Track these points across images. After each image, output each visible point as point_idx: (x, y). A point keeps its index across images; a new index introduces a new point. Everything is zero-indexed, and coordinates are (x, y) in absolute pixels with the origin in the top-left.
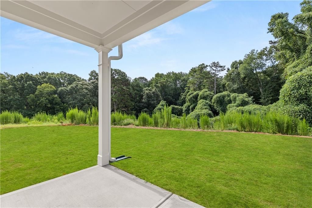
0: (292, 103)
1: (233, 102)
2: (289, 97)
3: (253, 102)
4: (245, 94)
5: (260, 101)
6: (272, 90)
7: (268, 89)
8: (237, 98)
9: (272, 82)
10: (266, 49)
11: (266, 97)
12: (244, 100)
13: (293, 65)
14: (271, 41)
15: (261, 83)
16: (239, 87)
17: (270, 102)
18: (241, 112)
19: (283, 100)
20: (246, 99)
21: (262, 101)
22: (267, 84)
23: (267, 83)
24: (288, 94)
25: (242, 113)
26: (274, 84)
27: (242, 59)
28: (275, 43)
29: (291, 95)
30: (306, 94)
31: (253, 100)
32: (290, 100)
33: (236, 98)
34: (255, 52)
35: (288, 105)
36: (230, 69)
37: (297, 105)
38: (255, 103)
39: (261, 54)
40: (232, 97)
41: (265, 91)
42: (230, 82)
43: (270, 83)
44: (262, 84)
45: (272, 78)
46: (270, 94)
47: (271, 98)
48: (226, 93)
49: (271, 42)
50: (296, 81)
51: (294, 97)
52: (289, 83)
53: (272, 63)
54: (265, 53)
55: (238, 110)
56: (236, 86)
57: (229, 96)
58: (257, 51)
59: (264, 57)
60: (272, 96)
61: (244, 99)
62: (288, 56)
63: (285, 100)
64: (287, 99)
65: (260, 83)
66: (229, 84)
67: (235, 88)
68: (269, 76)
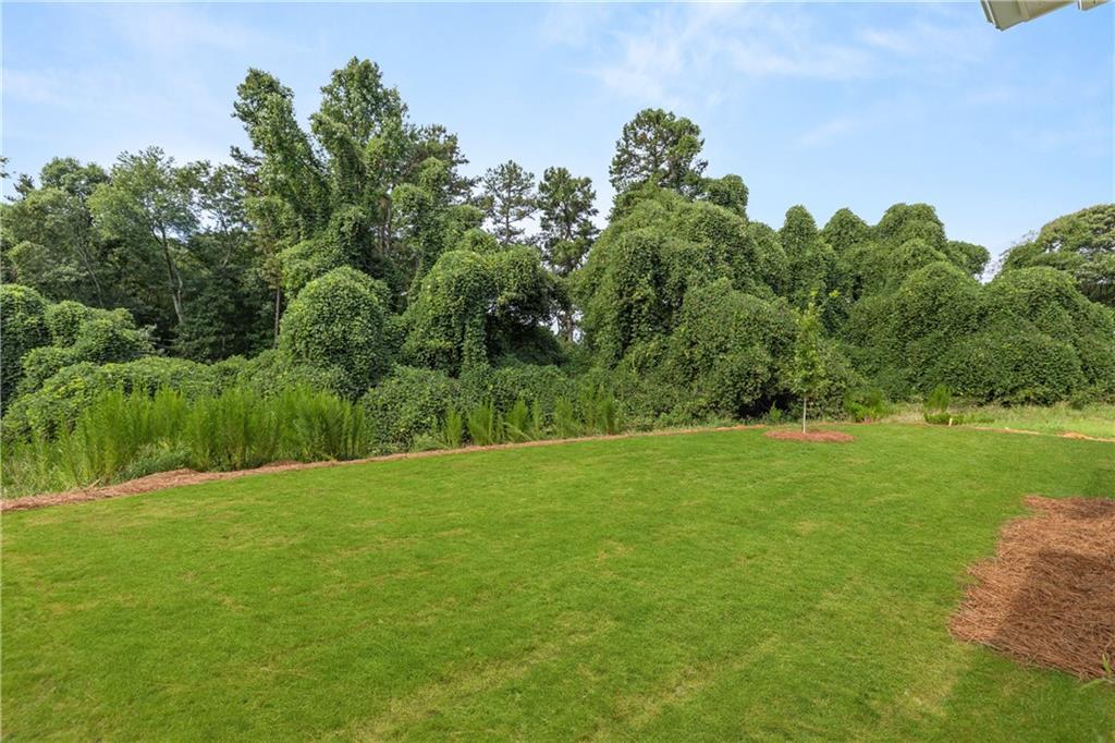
0: (312, 359)
1: (58, 340)
2: (307, 343)
3: (157, 348)
4: (120, 313)
5: (172, 347)
6: (216, 312)
7: (204, 308)
8: (84, 326)
9: (218, 285)
10: (205, 166)
11: (197, 333)
12: (117, 338)
13: (299, 251)
14: (237, 150)
15: (181, 283)
16: (87, 277)
17: (208, 351)
18: (122, 387)
19: (290, 351)
20: (129, 334)
21: (180, 345)
22: (201, 290)
23: (202, 286)
24: (306, 333)
25: (128, 390)
26: (225, 294)
27: (107, 165)
28: (247, 160)
29: (311, 336)
30: (345, 339)
31: (157, 341)
32: (308, 352)
33: (74, 323)
34: (164, 161)
35: (303, 368)
36: (38, 185)
37: (325, 367)
38: (162, 350)
39: (188, 179)
40: (57, 315)
41: (194, 311)
42: (37, 247)
43: (210, 288)
44: (184, 286)
45: (220, 271)
46: (211, 324)
47: (212, 339)
48: (17, 294)
49: (237, 153)
50: (324, 298)
51: (319, 343)
52: (307, 301)
53: (220, 223)
54: (203, 179)
55: (105, 375)
56: (69, 269)
57: (32, 308)
58: (171, 160)
59: (196, 195)
60: (217, 333)
61: (118, 332)
62: (283, 220)
63: (294, 351)
64: (300, 346)
65: (177, 278)
66: (27, 253)
67: (66, 278)
68: (208, 262)
